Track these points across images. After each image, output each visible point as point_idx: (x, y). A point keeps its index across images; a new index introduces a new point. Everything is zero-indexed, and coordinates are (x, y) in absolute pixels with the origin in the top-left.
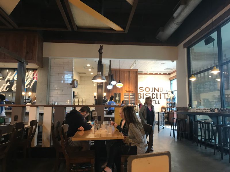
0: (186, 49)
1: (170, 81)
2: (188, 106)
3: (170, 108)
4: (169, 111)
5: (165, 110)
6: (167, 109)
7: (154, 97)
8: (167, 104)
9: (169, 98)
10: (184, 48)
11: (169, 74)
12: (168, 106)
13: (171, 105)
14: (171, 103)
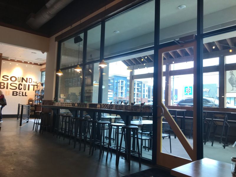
0: (57, 43)
1: (41, 72)
2: (53, 99)
3: (38, 101)
4: (36, 104)
5: (33, 103)
6: (35, 101)
7: (21, 88)
8: (36, 96)
9: (38, 90)
10: (55, 41)
11: (41, 65)
12: (37, 99)
13: (39, 98)
14: (40, 95)
